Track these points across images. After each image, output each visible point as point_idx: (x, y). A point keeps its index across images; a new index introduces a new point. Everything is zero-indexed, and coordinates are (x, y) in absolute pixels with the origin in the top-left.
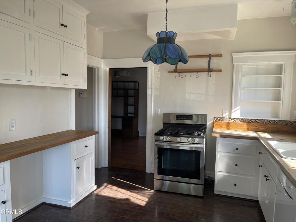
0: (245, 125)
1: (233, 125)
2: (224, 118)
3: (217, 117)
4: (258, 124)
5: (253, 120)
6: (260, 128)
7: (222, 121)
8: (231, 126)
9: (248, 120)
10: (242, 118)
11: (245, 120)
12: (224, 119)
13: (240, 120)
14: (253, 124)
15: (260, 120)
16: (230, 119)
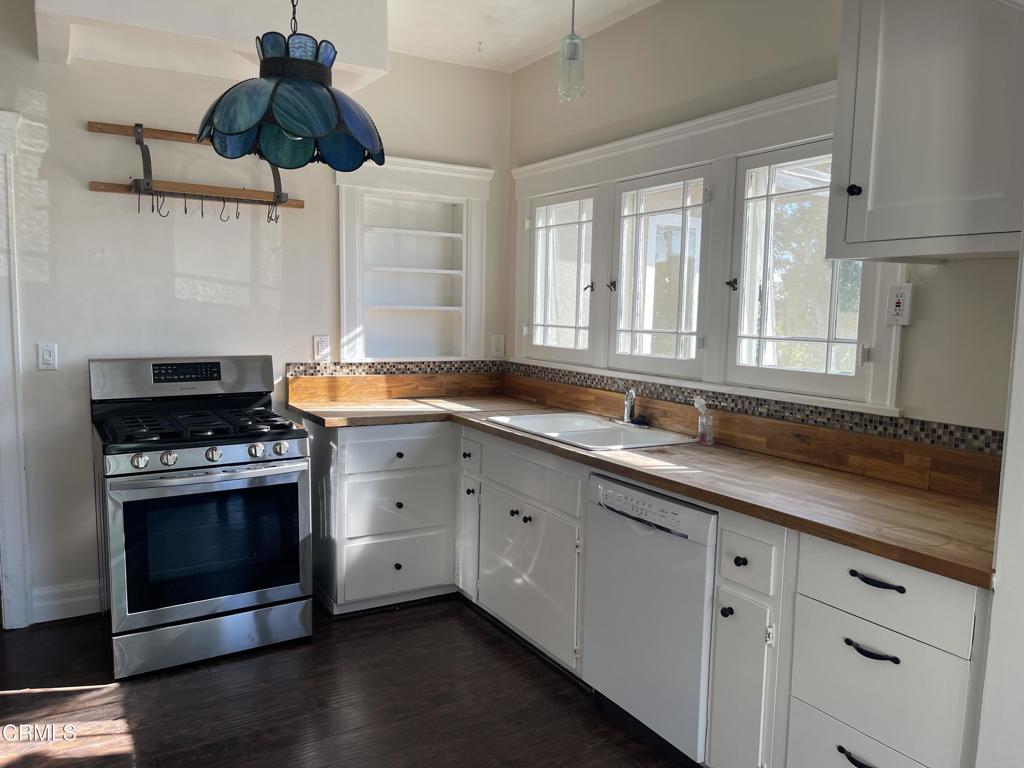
0: (381, 382)
1: (348, 387)
2: (319, 364)
3: (296, 364)
4: (412, 376)
5: (400, 366)
6: (421, 388)
7: (312, 374)
8: (343, 388)
9: (388, 367)
10: (370, 360)
11: (379, 367)
12: (318, 368)
13: (366, 367)
14: (401, 376)
15: (417, 364)
16: (338, 367)
